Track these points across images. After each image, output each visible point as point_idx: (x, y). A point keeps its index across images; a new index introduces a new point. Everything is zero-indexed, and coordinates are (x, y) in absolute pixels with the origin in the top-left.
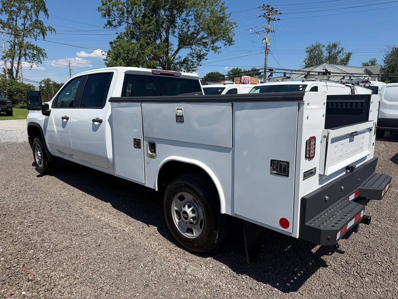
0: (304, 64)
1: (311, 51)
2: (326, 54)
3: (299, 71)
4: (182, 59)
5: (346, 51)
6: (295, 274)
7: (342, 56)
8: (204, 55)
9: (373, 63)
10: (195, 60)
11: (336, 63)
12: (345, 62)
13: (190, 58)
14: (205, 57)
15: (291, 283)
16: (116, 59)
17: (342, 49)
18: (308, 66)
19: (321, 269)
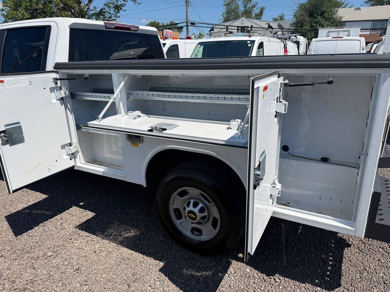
0: (222, 18)
1: (229, 4)
2: (242, 9)
3: (219, 25)
4: (98, 10)
5: (260, 6)
6: (325, 262)
7: (256, 11)
8: (122, 5)
9: (282, 18)
10: (112, 11)
11: (251, 18)
12: (259, 16)
13: (107, 9)
14: (124, 8)
15: (328, 276)
16: (16, 9)
17: (256, 3)
18: (226, 20)
19: (346, 250)
